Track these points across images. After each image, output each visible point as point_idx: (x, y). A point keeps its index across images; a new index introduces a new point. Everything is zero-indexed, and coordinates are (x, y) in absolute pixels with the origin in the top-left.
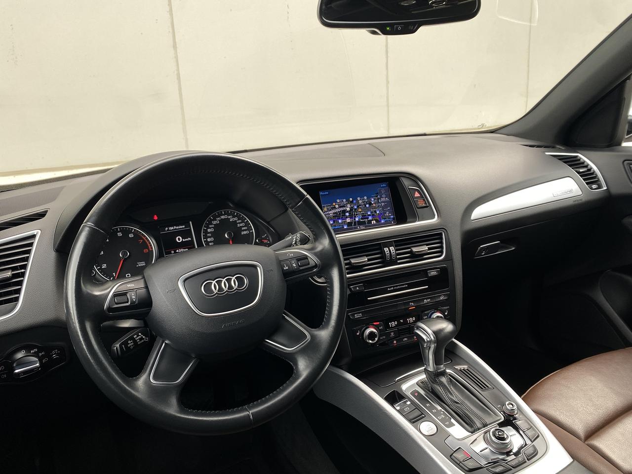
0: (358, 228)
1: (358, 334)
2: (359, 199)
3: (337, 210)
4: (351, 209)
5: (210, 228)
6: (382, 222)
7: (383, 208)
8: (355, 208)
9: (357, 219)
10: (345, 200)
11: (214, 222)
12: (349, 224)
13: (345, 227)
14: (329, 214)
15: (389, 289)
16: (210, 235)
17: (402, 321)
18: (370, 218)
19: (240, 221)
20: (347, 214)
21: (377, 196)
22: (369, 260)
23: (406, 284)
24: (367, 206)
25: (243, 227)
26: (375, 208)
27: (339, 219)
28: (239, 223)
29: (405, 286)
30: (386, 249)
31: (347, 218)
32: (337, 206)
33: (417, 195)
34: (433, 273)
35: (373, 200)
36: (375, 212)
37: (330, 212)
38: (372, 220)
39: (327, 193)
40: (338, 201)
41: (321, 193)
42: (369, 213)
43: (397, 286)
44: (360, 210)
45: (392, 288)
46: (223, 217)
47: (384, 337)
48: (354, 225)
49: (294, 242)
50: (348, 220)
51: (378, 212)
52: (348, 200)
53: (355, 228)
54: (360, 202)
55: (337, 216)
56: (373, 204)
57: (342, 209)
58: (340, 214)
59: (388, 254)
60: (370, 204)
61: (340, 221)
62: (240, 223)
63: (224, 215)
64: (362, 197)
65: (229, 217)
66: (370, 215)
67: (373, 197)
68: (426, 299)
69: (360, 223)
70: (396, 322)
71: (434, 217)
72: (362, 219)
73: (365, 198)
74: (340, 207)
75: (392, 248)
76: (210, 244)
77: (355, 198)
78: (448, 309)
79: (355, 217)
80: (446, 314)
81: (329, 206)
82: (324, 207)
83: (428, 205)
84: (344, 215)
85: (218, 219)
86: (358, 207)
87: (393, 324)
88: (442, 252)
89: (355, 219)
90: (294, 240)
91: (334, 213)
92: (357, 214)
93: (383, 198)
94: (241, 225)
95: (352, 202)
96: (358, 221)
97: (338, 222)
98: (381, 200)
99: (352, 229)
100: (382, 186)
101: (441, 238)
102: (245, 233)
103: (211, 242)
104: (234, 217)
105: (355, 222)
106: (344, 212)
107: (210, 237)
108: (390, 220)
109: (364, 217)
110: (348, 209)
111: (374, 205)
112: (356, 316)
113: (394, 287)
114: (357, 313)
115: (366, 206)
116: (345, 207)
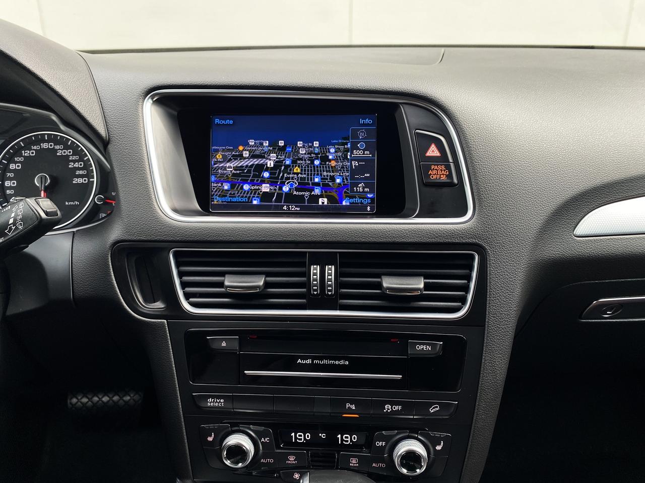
0: (285, 208)
1: (210, 439)
2: (300, 144)
3: (244, 163)
4: (278, 164)
5: (16, 163)
6: (344, 203)
7: (353, 172)
8: (288, 163)
9: (286, 189)
10: (266, 143)
11: (26, 153)
12: (266, 197)
13: (255, 202)
14: (225, 168)
15: (299, 361)
16: (11, 175)
17: (323, 436)
18: (317, 191)
19: (75, 158)
20: (266, 175)
21: (344, 144)
22: (267, 285)
23: (345, 359)
24: (317, 162)
25: (79, 169)
26: (334, 169)
27: (245, 182)
28: (72, 161)
29: (342, 362)
30: (315, 270)
31: (263, 181)
32: (246, 154)
33: (433, 151)
34: (423, 347)
35: (332, 150)
36: (333, 179)
37: (228, 165)
38: (322, 196)
39: (231, 122)
40: (252, 142)
41: (217, 121)
42: (317, 180)
43: (321, 359)
44: (297, 170)
45: (309, 361)
46: (45, 146)
47: (271, 461)
48: (276, 201)
49: (11, 221)
50: (266, 188)
51: (338, 181)
52: (273, 144)
53: (277, 207)
54: (302, 151)
55: (241, 176)
56: (330, 161)
57: (256, 162)
58: (249, 172)
59: (315, 280)
60: (325, 159)
61: (246, 187)
62: (74, 161)
63: (48, 141)
64: (308, 140)
65: (57, 147)
66: (318, 184)
67: (334, 144)
68: (392, 403)
69: (290, 198)
70: (308, 436)
71: (464, 212)
72: (297, 189)
73: (316, 144)
74: (253, 156)
75: (330, 270)
76: (8, 192)
77: (291, 142)
78: (445, 439)
79: (283, 184)
80: (439, 448)
81: (229, 150)
82: (217, 151)
83: (455, 181)
84: (259, 176)
85: (35, 148)
86: (294, 162)
87: (301, 437)
88: (463, 300)
89: (281, 189)
90: (13, 215)
91: (236, 168)
92: (288, 178)
93: (358, 149)
94: (76, 165)
95: (283, 149)
96: (286, 193)
97: (242, 188)
98: (352, 153)
99: (269, 207)
100: (361, 121)
101: (471, 268)
102: (80, 181)
103: (10, 188)
104: (66, 147)
105: (280, 196)
106: (260, 168)
107: (10, 179)
108: (365, 202)
109: (303, 186)
110: (270, 164)
111: (333, 163)
112: (211, 403)
113: (313, 358)
114: (213, 397)
115: (312, 162)
116: (264, 157)
